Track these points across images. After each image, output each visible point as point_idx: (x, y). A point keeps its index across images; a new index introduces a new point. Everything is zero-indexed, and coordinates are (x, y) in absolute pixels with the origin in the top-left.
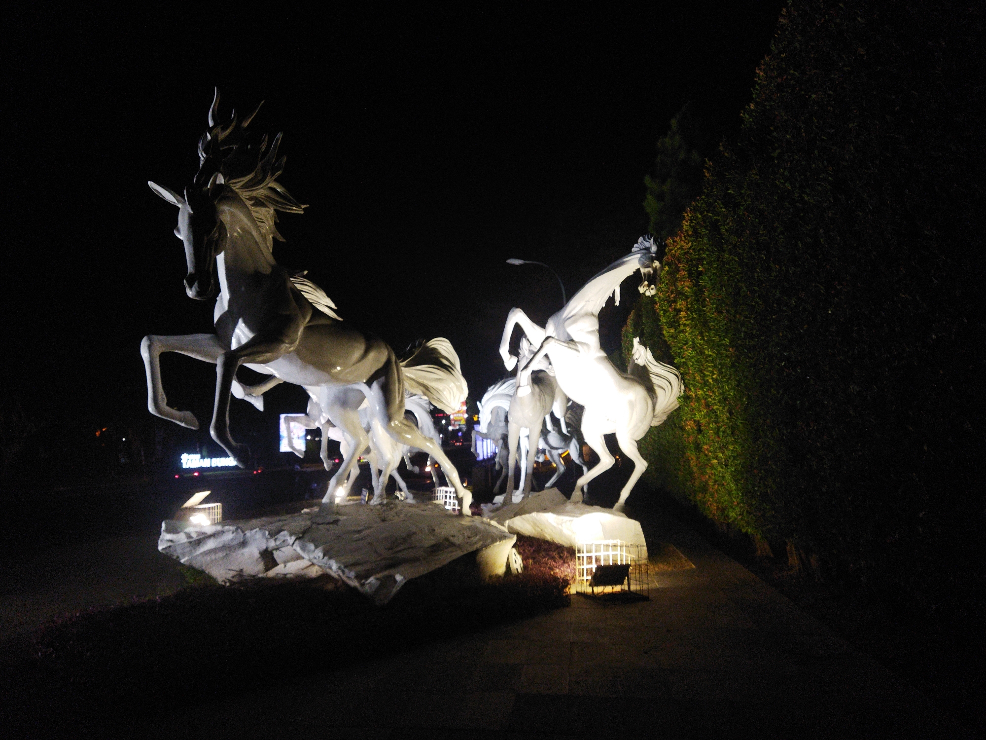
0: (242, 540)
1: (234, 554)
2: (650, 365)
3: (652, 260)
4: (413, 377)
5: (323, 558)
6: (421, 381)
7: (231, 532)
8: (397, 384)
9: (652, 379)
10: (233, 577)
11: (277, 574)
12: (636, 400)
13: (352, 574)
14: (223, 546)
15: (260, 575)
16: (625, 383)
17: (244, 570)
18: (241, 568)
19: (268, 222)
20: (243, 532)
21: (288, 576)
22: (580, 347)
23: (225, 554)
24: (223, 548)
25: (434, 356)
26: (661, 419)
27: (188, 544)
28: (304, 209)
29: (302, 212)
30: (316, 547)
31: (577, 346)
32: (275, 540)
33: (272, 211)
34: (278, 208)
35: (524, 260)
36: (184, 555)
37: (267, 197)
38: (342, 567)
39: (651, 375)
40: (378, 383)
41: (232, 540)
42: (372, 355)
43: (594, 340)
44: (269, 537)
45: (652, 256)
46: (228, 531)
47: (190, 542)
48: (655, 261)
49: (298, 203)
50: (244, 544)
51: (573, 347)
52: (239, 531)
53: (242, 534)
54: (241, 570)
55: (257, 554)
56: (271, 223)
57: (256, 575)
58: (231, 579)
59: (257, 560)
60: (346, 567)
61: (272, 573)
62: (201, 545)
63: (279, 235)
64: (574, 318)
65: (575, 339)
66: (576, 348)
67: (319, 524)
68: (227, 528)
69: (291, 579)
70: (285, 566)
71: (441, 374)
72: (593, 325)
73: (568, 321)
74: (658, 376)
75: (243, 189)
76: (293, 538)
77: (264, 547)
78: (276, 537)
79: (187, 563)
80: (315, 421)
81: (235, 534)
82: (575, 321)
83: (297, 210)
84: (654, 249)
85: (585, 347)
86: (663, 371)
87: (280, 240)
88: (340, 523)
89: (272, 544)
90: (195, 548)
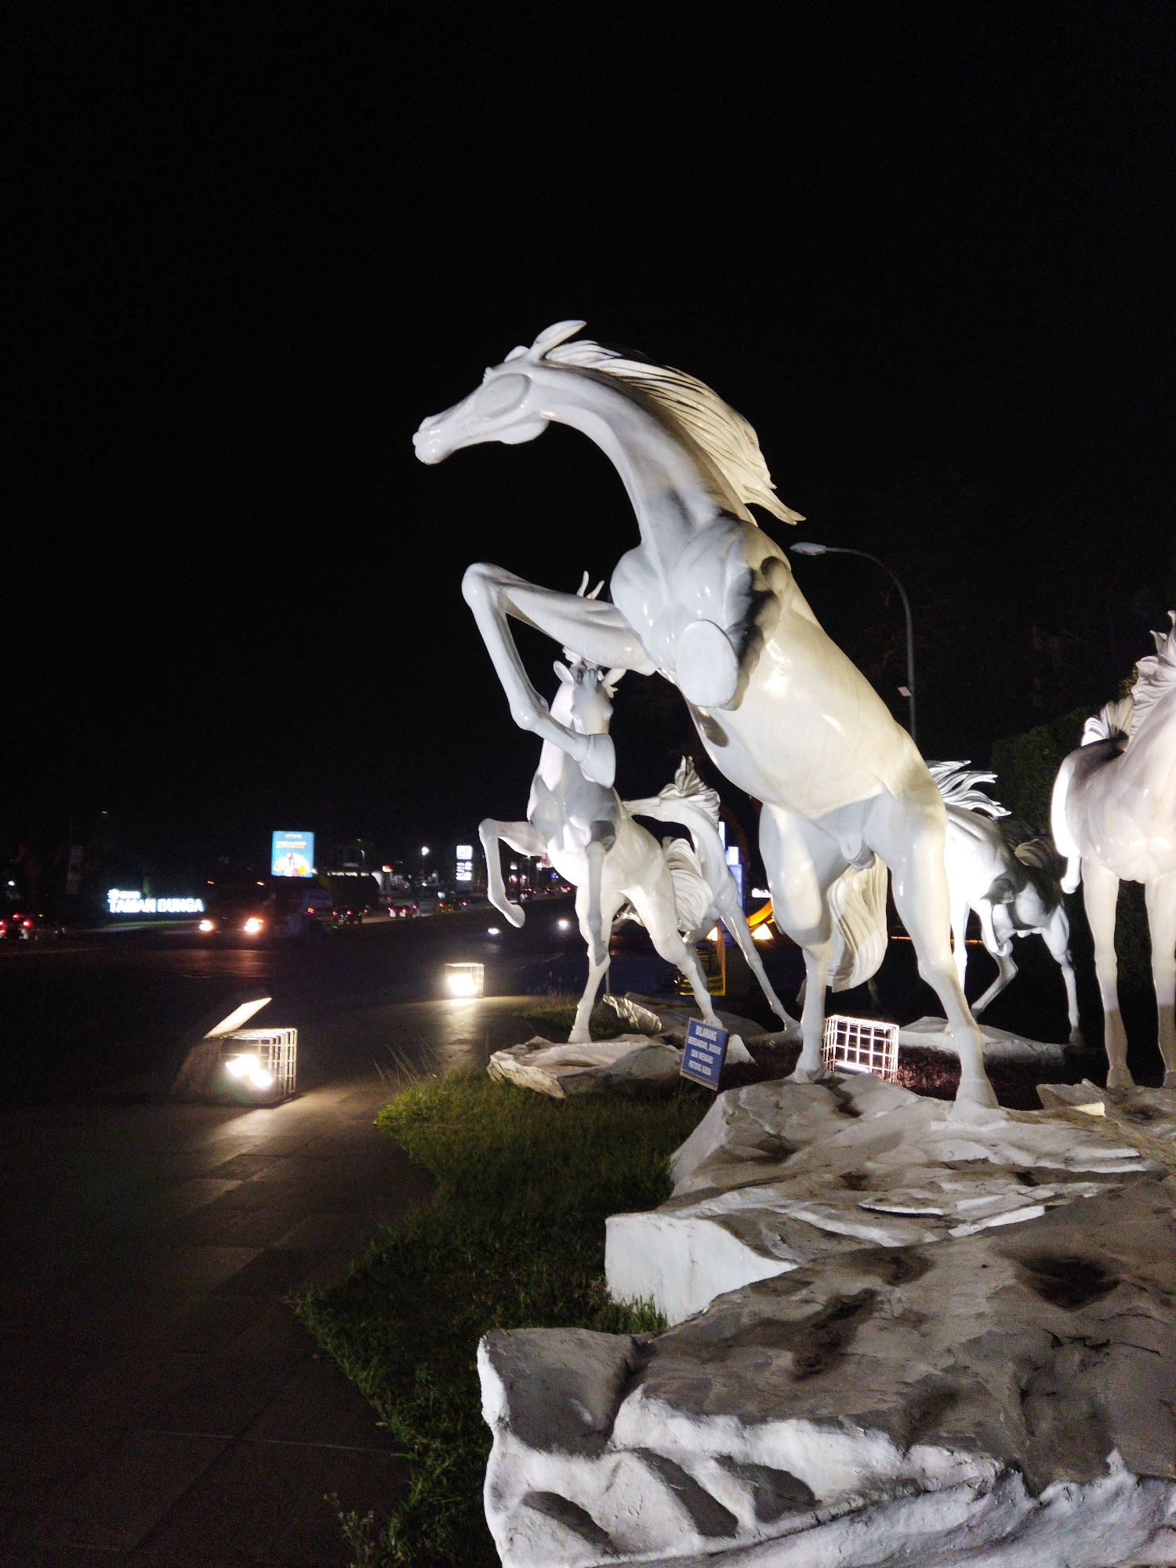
35: (828, 546)
80: (547, 837)
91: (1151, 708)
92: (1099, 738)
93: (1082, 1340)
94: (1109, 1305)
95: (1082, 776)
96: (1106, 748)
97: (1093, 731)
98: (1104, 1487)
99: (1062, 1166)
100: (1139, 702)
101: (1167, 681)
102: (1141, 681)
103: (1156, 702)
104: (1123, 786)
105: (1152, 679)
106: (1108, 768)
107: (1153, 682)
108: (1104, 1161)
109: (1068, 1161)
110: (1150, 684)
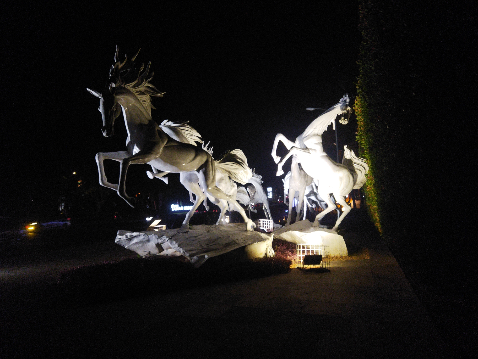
0: (147, 239)
1: (146, 245)
2: (354, 159)
3: (347, 106)
4: (224, 168)
5: (178, 247)
6: (227, 169)
7: (143, 236)
8: (211, 171)
9: (354, 166)
10: (147, 255)
11: (164, 254)
12: (343, 177)
13: (188, 255)
14: (140, 241)
15: (158, 254)
16: (338, 168)
17: (151, 252)
18: (150, 251)
19: (148, 101)
20: (148, 236)
21: (168, 255)
22: (311, 151)
23: (142, 245)
24: (141, 242)
25: (234, 158)
26: (359, 186)
27: (126, 240)
28: (163, 94)
29: (163, 96)
30: (176, 243)
31: (309, 151)
32: (161, 239)
33: (149, 96)
34: (151, 95)
36: (126, 244)
37: (146, 90)
39: (354, 164)
40: (202, 171)
41: (143, 239)
42: (198, 158)
43: (319, 148)
44: (158, 238)
45: (347, 104)
46: (141, 235)
47: (127, 239)
48: (348, 107)
49: (160, 92)
50: (148, 241)
51: (307, 151)
52: (146, 235)
53: (147, 236)
54: (150, 252)
55: (155, 246)
56: (149, 101)
57: (156, 254)
58: (145, 255)
59: (155, 248)
60: (186, 251)
61: (162, 254)
62: (132, 240)
63: (153, 106)
64: (308, 137)
65: (308, 147)
66: (309, 152)
67: (180, 233)
68: (141, 234)
69: (170, 256)
70: (167, 251)
71: (236, 166)
72: (319, 140)
73: (305, 139)
74: (358, 164)
75: (132, 88)
76: (168, 239)
77: (157, 243)
78: (161, 238)
79: (128, 248)
81: (144, 236)
82: (308, 138)
83: (161, 95)
84: (348, 100)
85: (314, 151)
86: (361, 162)
87: (154, 109)
88: (189, 233)
89: (160, 241)
90: (129, 242)
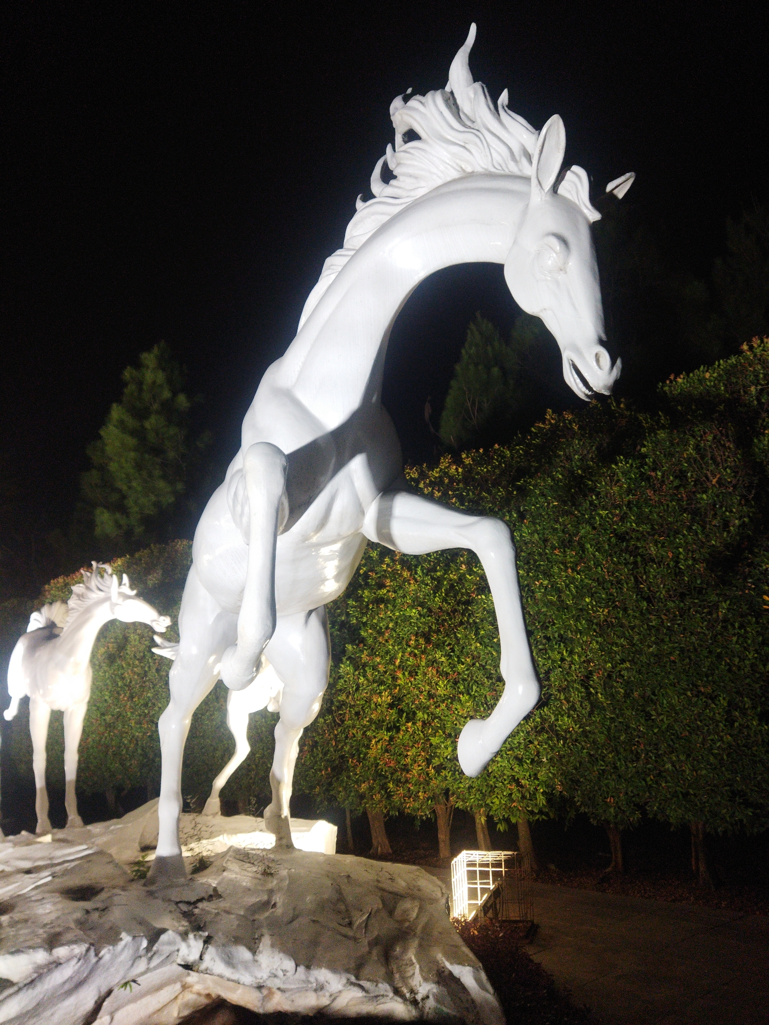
0: (82, 975)
7: (72, 961)
20: (98, 953)
30: (254, 950)
38: (353, 979)
44: (144, 952)
46: (68, 960)
52: (92, 952)
53: (94, 960)
68: (61, 952)
76: (196, 943)
78: (155, 948)
89: (139, 968)
91: (78, 613)
92: (41, 626)
93: (97, 909)
94: (103, 896)
95: (33, 648)
96: (46, 632)
97: (36, 621)
98: (122, 943)
99: (49, 862)
100: (73, 609)
101: (89, 599)
102: (73, 596)
103: (81, 610)
104: (59, 656)
105: (81, 597)
106: (50, 645)
107: (81, 598)
108: (70, 854)
109: (51, 859)
110: (80, 599)
